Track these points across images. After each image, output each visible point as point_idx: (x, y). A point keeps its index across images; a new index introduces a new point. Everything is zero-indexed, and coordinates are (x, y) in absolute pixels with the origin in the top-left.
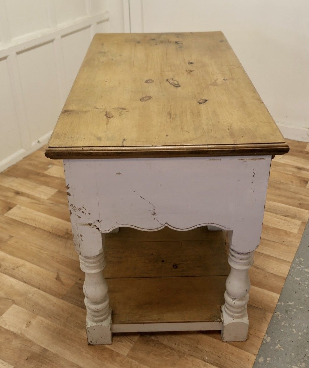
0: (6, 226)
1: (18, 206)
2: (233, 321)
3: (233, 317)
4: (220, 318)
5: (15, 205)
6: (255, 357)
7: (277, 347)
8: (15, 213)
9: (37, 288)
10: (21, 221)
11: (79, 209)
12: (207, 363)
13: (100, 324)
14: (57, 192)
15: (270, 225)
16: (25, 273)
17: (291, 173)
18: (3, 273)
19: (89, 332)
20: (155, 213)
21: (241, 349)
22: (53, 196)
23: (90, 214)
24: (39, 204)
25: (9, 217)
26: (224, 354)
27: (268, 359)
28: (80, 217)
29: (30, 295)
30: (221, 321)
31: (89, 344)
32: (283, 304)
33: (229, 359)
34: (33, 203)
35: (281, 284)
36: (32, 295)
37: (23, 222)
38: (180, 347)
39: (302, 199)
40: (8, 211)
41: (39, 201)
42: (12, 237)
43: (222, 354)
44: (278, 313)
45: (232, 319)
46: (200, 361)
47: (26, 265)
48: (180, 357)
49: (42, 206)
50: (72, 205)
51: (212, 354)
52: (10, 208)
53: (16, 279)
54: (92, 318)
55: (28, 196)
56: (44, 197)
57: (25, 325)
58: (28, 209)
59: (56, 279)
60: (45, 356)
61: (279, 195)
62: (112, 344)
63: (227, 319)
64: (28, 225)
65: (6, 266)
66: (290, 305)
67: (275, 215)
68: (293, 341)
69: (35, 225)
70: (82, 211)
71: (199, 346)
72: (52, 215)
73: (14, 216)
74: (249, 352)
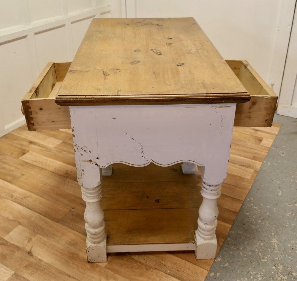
0: (19, 167)
1: (30, 152)
6: (207, 272)
7: (226, 265)
8: (27, 158)
9: (39, 213)
10: (32, 163)
11: (82, 148)
12: (168, 276)
14: (62, 142)
16: (30, 202)
18: (14, 201)
21: (197, 265)
22: (58, 145)
23: (90, 152)
24: (47, 151)
25: (23, 160)
26: (182, 269)
27: (218, 274)
28: (82, 155)
29: (33, 219)
32: (233, 232)
33: (187, 273)
34: (42, 150)
37: (33, 164)
39: (256, 153)
40: (22, 155)
41: (47, 149)
42: (23, 175)
43: (181, 269)
44: (229, 239)
46: (163, 273)
47: (32, 196)
48: (147, 269)
49: (49, 153)
50: (76, 144)
51: (173, 268)
52: (24, 154)
53: (24, 206)
55: (39, 145)
56: (51, 146)
57: (27, 241)
58: (38, 154)
64: (37, 166)
65: (16, 196)
66: (239, 234)
68: (239, 261)
69: (42, 167)
70: (85, 150)
71: (163, 262)
73: (26, 159)
74: (203, 268)
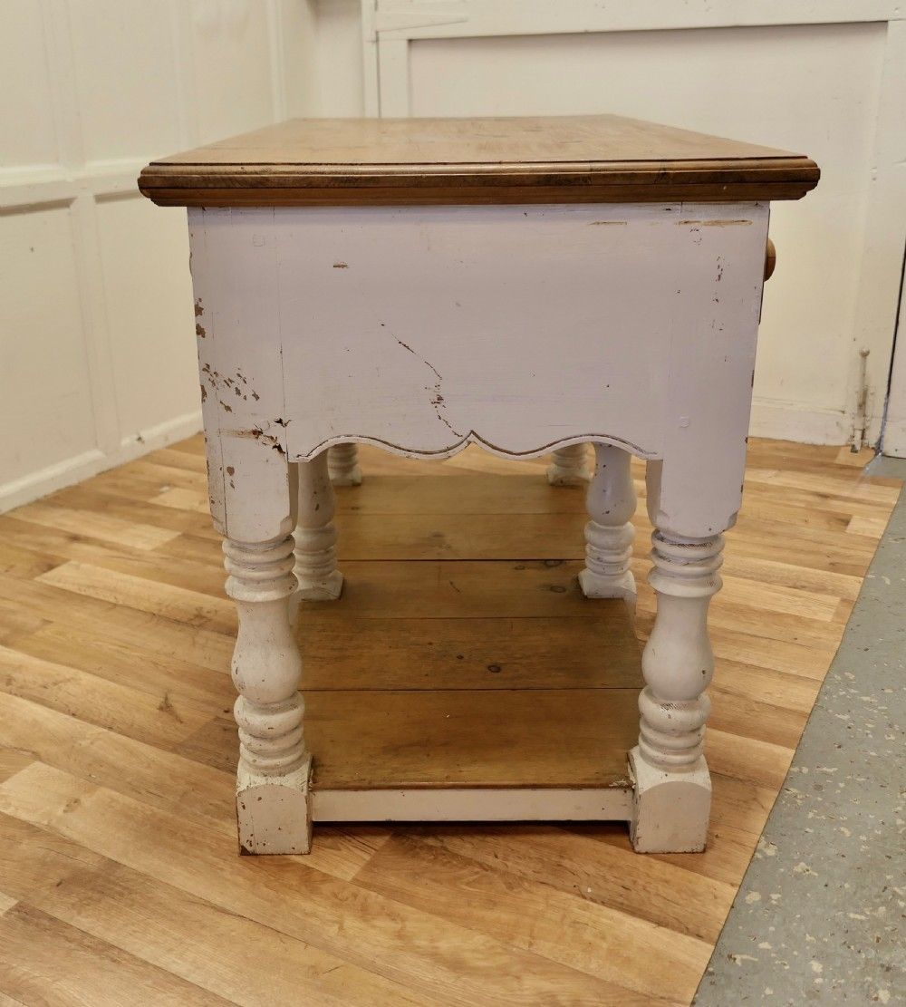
0: (36, 601)
1: (74, 562)
2: (666, 780)
3: (666, 766)
4: (627, 778)
5: (65, 561)
6: (734, 891)
7: (798, 869)
8: (64, 576)
9: (105, 727)
10: (78, 592)
11: (229, 382)
12: (591, 903)
13: (277, 781)
14: (179, 536)
15: (752, 604)
16: (74, 696)
17: (803, 505)
18: (16, 695)
19: (244, 807)
20: (440, 399)
21: (692, 870)
22: (167, 544)
23: (257, 398)
24: (130, 559)
25: (46, 585)
26: (641, 882)
27: (775, 896)
28: (228, 408)
29: (84, 743)
30: (630, 788)
31: (244, 852)
32: (805, 770)
33: (657, 895)
34: (113, 557)
35: (796, 727)
36: (89, 741)
37: (83, 593)
38: (509, 864)
39: (835, 554)
40: (45, 572)
41: (130, 553)
42: (47, 622)
43: (635, 882)
44: (794, 790)
45: (662, 773)
46: (570, 896)
47: (80, 679)
48: (510, 887)
49: (136, 563)
51: (606, 880)
52: (51, 567)
53: (51, 707)
54: (255, 761)
55: (102, 544)
56: (140, 545)
57: (63, 807)
58: (98, 568)
59: (161, 709)
60: (112, 878)
61: (774, 547)
62: (309, 853)
63: (647, 776)
64: (96, 599)
65: (25, 681)
66: (826, 773)
67: (767, 585)
68: (843, 856)
69: (112, 600)
70: (236, 388)
71: (566, 863)
72: (163, 580)
73: (59, 581)
74: (716, 879)
